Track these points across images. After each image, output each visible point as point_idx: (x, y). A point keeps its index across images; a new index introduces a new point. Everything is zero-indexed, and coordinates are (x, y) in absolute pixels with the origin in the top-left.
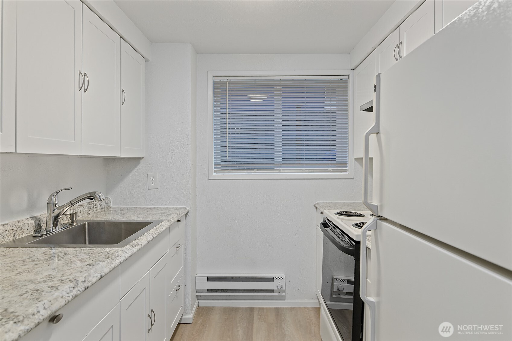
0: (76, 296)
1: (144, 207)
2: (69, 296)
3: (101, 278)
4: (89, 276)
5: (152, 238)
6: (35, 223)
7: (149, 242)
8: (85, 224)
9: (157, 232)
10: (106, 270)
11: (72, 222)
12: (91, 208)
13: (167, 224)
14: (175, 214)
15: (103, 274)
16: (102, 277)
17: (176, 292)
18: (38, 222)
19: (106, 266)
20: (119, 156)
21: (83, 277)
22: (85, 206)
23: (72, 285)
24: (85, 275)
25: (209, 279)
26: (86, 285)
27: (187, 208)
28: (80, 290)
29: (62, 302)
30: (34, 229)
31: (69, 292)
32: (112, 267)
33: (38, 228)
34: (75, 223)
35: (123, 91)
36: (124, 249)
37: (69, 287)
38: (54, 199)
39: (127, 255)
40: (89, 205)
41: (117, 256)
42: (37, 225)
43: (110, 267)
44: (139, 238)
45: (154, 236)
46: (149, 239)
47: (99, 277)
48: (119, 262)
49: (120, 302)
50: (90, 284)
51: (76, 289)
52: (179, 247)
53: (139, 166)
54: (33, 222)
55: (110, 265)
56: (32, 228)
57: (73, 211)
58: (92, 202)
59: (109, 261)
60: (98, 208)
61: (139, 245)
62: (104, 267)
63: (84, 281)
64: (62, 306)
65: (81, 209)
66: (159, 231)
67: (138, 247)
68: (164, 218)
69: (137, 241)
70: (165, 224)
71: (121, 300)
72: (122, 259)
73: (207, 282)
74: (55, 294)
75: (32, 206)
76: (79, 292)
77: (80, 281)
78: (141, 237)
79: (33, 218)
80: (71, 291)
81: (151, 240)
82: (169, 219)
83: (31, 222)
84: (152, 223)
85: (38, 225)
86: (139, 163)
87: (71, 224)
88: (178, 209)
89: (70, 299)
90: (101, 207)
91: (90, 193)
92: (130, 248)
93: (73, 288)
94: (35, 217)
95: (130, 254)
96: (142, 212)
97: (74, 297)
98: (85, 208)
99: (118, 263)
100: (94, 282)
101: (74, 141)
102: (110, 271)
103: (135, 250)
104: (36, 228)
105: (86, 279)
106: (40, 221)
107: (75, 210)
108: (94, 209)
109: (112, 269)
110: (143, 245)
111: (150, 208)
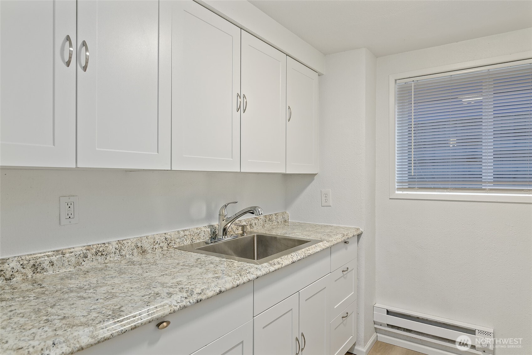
0: (185, 307)
1: (318, 224)
2: (177, 306)
3: (219, 293)
4: (207, 289)
5: (299, 258)
6: (211, 231)
7: (293, 263)
8: (254, 236)
9: (308, 252)
10: (229, 286)
11: (243, 233)
12: (267, 221)
13: (326, 245)
14: (340, 235)
15: (223, 289)
16: (221, 292)
17: (343, 320)
18: (213, 230)
19: (231, 281)
20: (285, 172)
21: (200, 289)
22: (261, 219)
23: (185, 295)
24: (203, 288)
25: (388, 312)
26: (200, 297)
27: (361, 229)
28: (191, 301)
29: (167, 311)
30: (210, 236)
31: (180, 302)
32: (237, 283)
33: (214, 236)
34: (245, 234)
35: (289, 108)
36: (259, 266)
37: (181, 297)
38: (224, 211)
39: (259, 273)
40: (265, 218)
41: (248, 273)
42: (212, 232)
43: (234, 283)
44: (282, 257)
45: (302, 256)
46: (295, 259)
47: (218, 291)
48: (247, 279)
49: (253, 319)
50: (204, 297)
51: (188, 300)
52: (347, 270)
53: (313, 183)
54: (209, 230)
55: (236, 281)
56: (208, 235)
57: (248, 222)
58: (269, 216)
59: (236, 276)
60: (274, 222)
61: (279, 264)
62: (227, 283)
63: (200, 293)
64: (165, 315)
65: (256, 222)
66: (311, 252)
67: (277, 267)
68: (327, 238)
69: (279, 259)
70: (323, 245)
71: (254, 318)
72: (251, 277)
73: (386, 315)
74: (165, 301)
75: (209, 216)
76: (188, 303)
77: (195, 293)
78: (286, 256)
79: (211, 226)
80: (182, 301)
81: (296, 260)
82: (330, 240)
83: (207, 230)
84: (310, 241)
85: (214, 232)
86: (313, 179)
87: (242, 235)
88: (348, 229)
89: (176, 308)
90: (278, 221)
91: (251, 207)
92: (268, 266)
93: (186, 298)
94: (212, 226)
95: (264, 272)
96: (311, 229)
97: (182, 308)
98: (260, 220)
99: (245, 281)
100: (210, 296)
101: (232, 158)
102: (233, 288)
103: (272, 269)
104: (212, 235)
105: (203, 291)
106: (215, 229)
107: (249, 222)
108: (270, 222)
109: (235, 286)
110: (283, 265)
111: (321, 226)
